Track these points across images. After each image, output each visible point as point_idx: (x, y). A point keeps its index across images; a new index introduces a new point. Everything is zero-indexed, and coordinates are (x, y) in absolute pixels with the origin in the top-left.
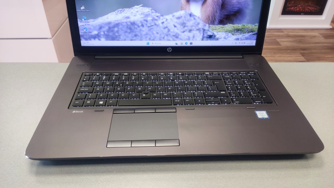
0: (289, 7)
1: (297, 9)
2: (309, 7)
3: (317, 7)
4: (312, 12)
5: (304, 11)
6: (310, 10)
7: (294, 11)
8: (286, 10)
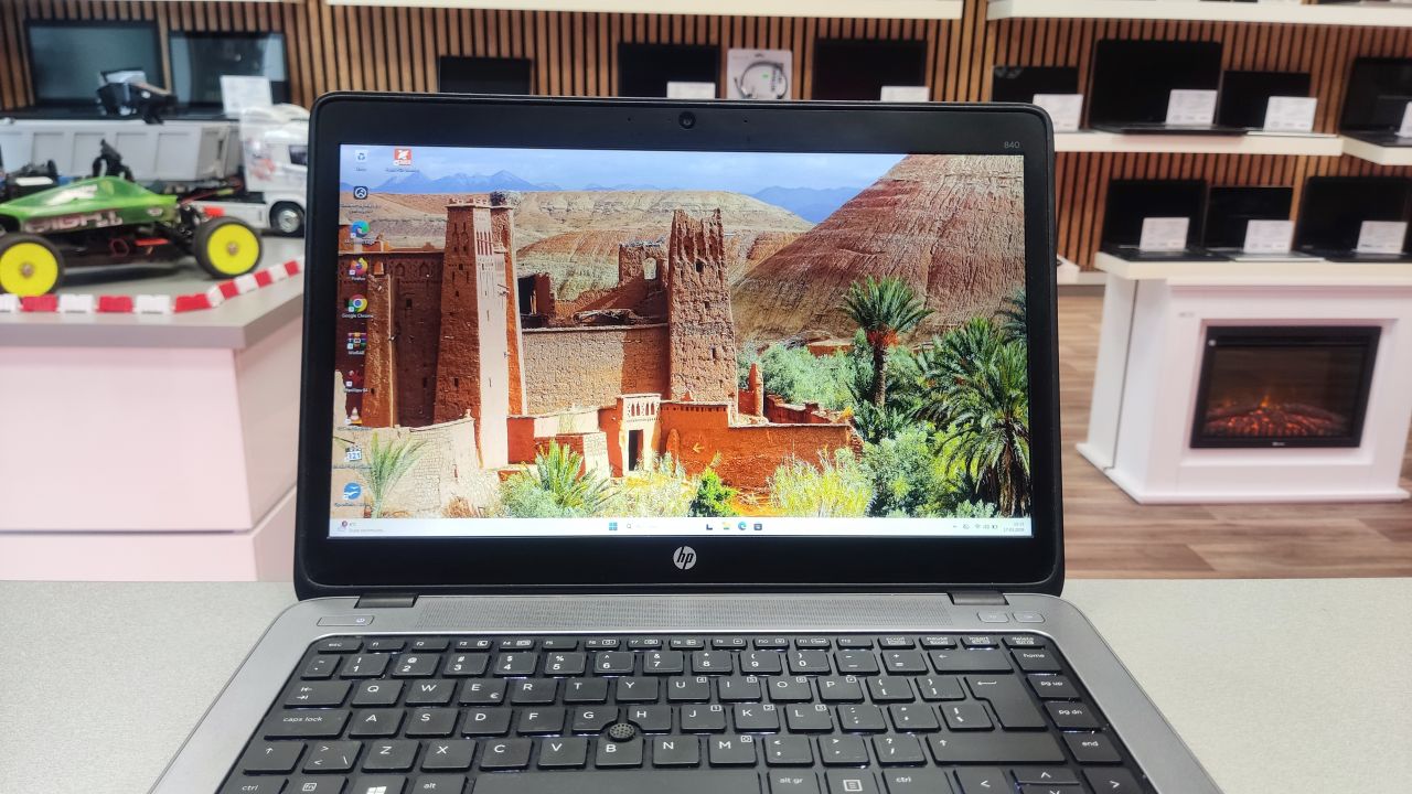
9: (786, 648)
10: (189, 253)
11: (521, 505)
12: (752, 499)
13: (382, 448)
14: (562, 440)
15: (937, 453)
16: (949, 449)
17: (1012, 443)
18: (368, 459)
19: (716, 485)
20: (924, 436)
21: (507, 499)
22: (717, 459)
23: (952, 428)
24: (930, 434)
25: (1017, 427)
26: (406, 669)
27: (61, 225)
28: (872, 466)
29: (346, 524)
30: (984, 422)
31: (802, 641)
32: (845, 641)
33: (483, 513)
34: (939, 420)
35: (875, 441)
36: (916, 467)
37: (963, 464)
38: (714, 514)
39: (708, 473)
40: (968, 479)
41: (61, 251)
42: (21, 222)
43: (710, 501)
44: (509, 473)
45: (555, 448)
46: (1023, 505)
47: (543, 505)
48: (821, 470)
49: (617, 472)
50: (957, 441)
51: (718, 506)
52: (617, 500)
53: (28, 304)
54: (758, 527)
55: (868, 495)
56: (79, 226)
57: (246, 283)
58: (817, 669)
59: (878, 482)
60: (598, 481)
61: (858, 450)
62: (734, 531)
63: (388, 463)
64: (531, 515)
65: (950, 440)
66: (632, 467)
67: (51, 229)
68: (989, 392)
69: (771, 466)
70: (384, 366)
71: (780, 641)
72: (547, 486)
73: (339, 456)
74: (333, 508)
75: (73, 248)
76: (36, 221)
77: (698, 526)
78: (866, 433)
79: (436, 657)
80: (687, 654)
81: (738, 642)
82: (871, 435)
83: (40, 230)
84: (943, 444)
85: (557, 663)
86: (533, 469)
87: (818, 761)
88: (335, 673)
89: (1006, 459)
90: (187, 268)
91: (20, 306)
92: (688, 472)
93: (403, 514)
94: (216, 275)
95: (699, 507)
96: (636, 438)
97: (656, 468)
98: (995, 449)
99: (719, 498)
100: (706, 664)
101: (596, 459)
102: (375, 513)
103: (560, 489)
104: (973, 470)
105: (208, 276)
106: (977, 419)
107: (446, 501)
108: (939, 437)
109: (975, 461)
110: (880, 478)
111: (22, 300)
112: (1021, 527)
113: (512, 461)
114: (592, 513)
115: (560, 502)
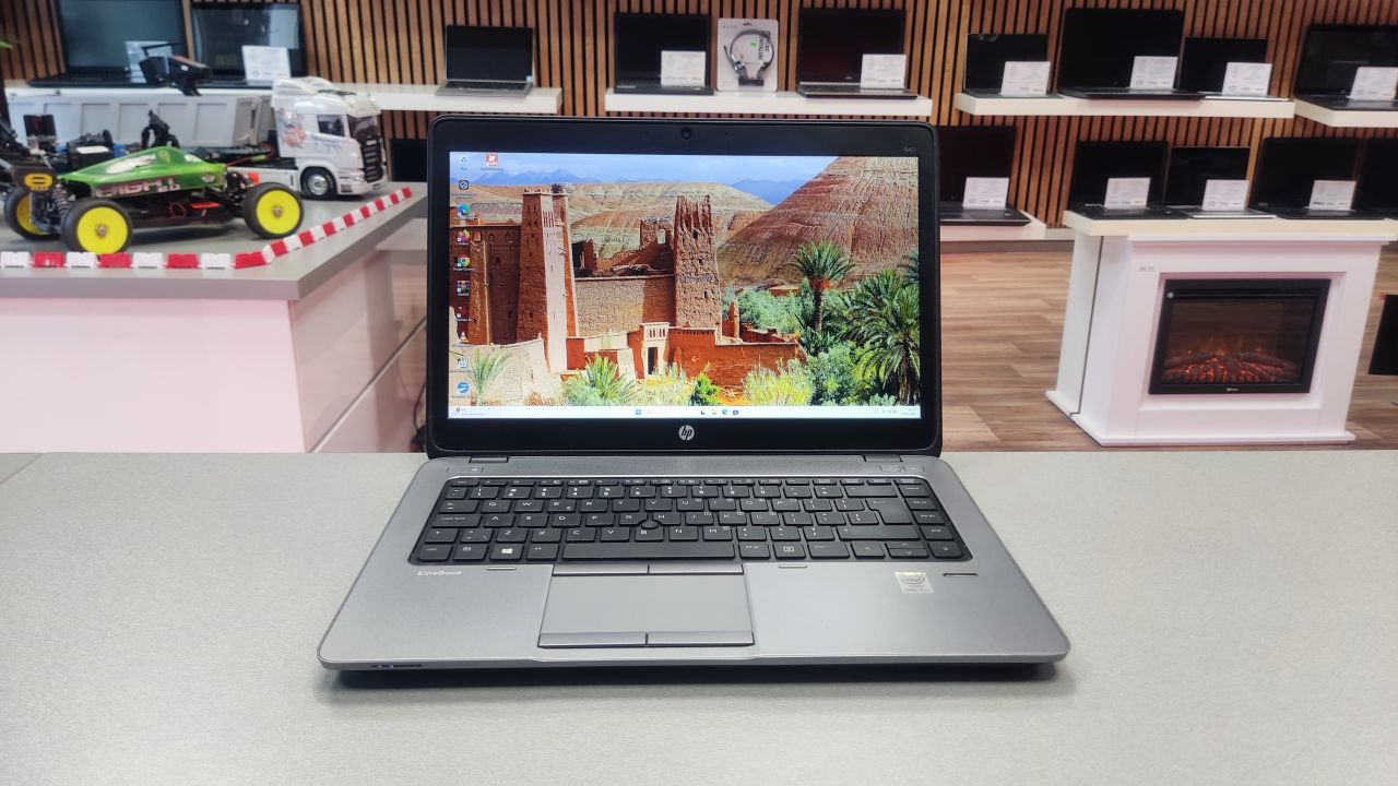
0: (1174, 366)
1: (1208, 370)
2: (1253, 365)
3: (1285, 363)
4: (1269, 382)
5: (1234, 378)
6: (1261, 376)
7: (1198, 379)
8: (1164, 377)
9: (754, 484)
10: (240, 216)
11: (576, 397)
12: (732, 394)
13: (482, 359)
14: (603, 354)
15: (856, 363)
16: (865, 360)
17: (908, 355)
18: (473, 366)
19: (707, 385)
20: (848, 350)
21: (567, 393)
22: (708, 367)
23: (867, 345)
24: (852, 349)
25: (911, 344)
26: (511, 495)
27: (127, 191)
28: (813, 371)
29: (458, 409)
30: (889, 341)
31: (762, 481)
32: (790, 481)
33: (551, 403)
34: (858, 340)
35: (815, 354)
36: (842, 372)
37: (874, 369)
38: (706, 404)
39: (702, 376)
40: (878, 380)
41: (130, 214)
42: (92, 188)
43: (704, 395)
44: (568, 376)
45: (598, 359)
46: (915, 397)
47: (591, 397)
48: (778, 374)
49: (640, 375)
50: (871, 354)
51: (708, 398)
52: (640, 394)
53: (105, 261)
54: (736, 412)
55: (810, 391)
56: (143, 191)
57: (292, 242)
58: (771, 495)
59: (817, 382)
60: (627, 381)
61: (803, 361)
62: (720, 415)
63: (486, 368)
64: (583, 404)
65: (865, 352)
66: (650, 373)
67: (118, 194)
68: (893, 321)
69: (744, 371)
70: (482, 303)
71: (749, 481)
72: (593, 384)
73: (453, 364)
74: (450, 399)
75: (138, 210)
76: (105, 187)
77: (695, 412)
78: (809, 349)
79: (528, 489)
80: (689, 488)
81: (721, 481)
82: (812, 350)
83: (109, 195)
84: (861, 356)
85: (607, 492)
86: (584, 373)
87: (768, 537)
88: (467, 496)
89: (903, 365)
90: (235, 228)
91: (98, 263)
92: (688, 375)
93: (497, 403)
94: (264, 235)
95: (696, 399)
96: (653, 352)
97: (667, 374)
98: (897, 359)
99: (709, 393)
100: (701, 492)
101: (626, 366)
102: (479, 401)
103: (602, 387)
104: (881, 374)
105: (256, 236)
106: (884, 339)
107: (526, 394)
108: (859, 351)
109: (883, 368)
110: (818, 379)
111: (99, 258)
112: (913, 412)
113: (569, 369)
114: (624, 402)
115: (602, 395)
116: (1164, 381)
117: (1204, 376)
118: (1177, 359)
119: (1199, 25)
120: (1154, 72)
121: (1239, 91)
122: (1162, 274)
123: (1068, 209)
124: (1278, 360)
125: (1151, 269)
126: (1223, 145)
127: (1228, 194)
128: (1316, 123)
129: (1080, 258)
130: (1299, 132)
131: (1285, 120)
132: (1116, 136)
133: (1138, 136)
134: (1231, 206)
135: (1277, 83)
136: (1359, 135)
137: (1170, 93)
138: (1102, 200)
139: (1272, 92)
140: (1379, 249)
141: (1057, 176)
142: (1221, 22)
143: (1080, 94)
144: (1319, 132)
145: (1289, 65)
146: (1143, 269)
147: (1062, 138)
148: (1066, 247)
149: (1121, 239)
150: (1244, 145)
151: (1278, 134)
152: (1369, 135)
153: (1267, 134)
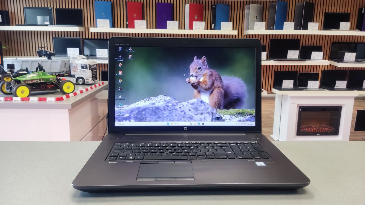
0: (303, 128)
1: (312, 129)
2: (323, 128)
3: (332, 128)
4: (328, 133)
5: (318, 131)
6: (325, 131)
7: (309, 132)
8: (300, 131)
10: (58, 89)
27: (30, 82)
41: (30, 88)
42: (21, 81)
53: (23, 99)
56: (34, 82)
57: (71, 95)
67: (28, 83)
75: (32, 87)
76: (25, 81)
83: (26, 83)
90: (58, 92)
91: (21, 100)
94: (64, 93)
105: (63, 93)
111: (21, 98)
116: (300, 132)
117: (310, 131)
118: (303, 126)
119: (304, 43)
120: (293, 54)
121: (315, 59)
122: (298, 105)
123: (273, 88)
124: (329, 127)
125: (295, 103)
126: (312, 72)
127: (314, 85)
128: (336, 66)
129: (277, 101)
130: (331, 69)
131: (328, 66)
132: (284, 70)
133: (290, 70)
134: (315, 87)
135: (325, 57)
136: (347, 69)
137: (297, 59)
138: (282, 86)
139: (324, 59)
140: (354, 98)
141: (270, 80)
142: (310, 42)
143: (275, 60)
144: (337, 69)
145: (328, 52)
146: (293, 103)
147: (271, 70)
148: (274, 98)
149: (286, 95)
150: (317, 72)
151: (326, 69)
152: (350, 69)
153: (323, 69)
